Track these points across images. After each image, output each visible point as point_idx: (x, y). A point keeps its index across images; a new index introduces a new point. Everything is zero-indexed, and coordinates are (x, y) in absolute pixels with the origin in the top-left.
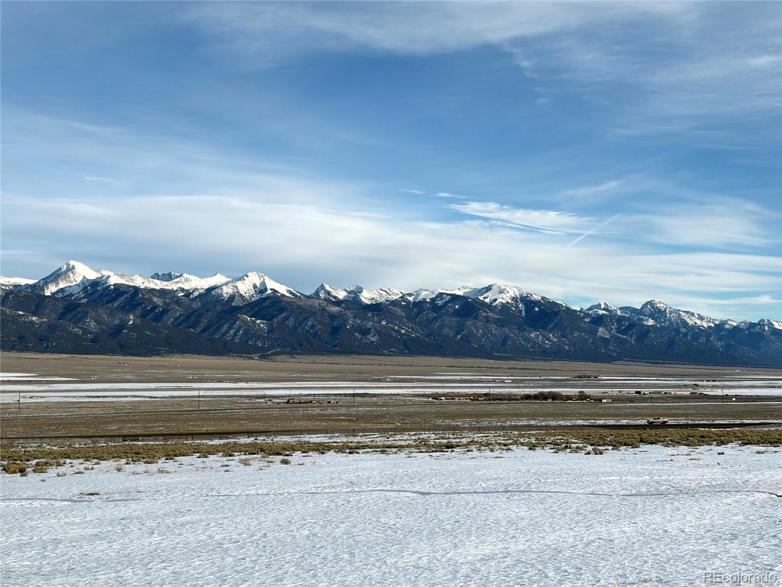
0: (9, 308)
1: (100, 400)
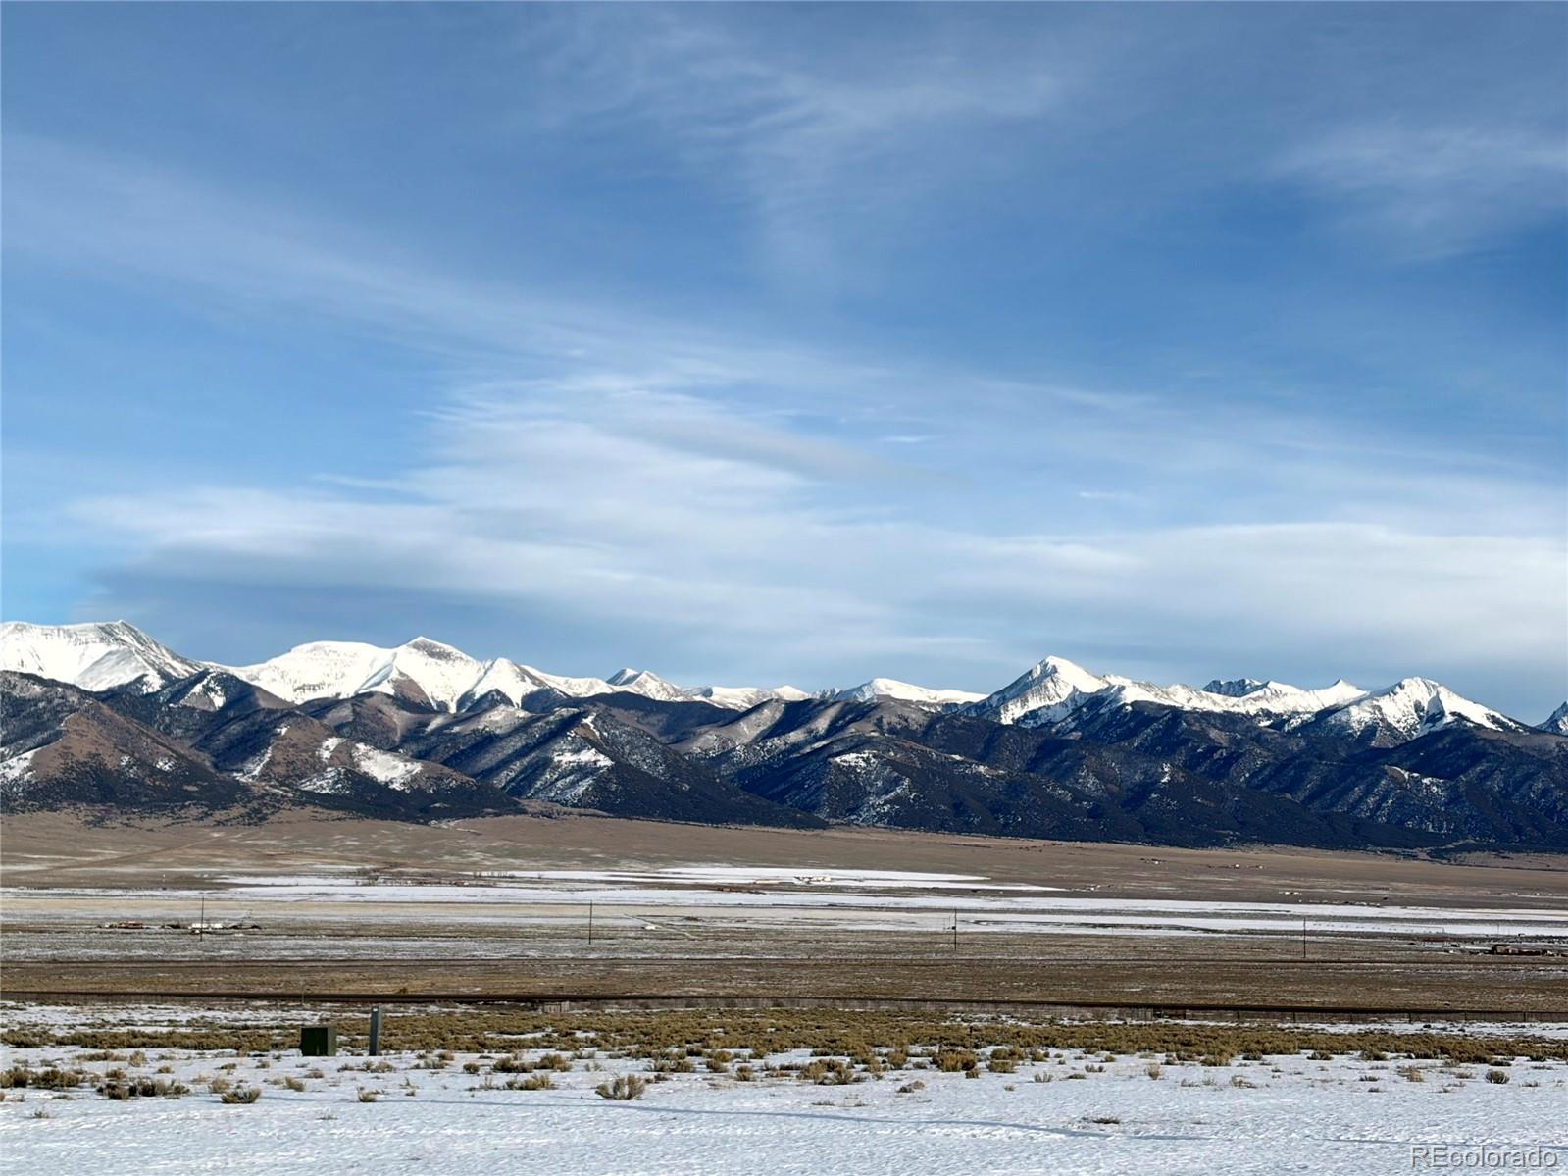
0: (936, 748)
1: (1108, 931)
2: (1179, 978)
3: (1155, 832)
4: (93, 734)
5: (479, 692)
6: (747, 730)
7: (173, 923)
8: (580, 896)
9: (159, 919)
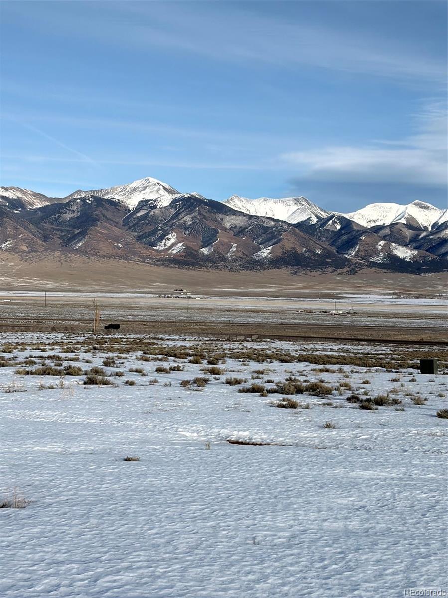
4: (292, 240)
5: (441, 222)
7: (325, 311)
9: (319, 309)
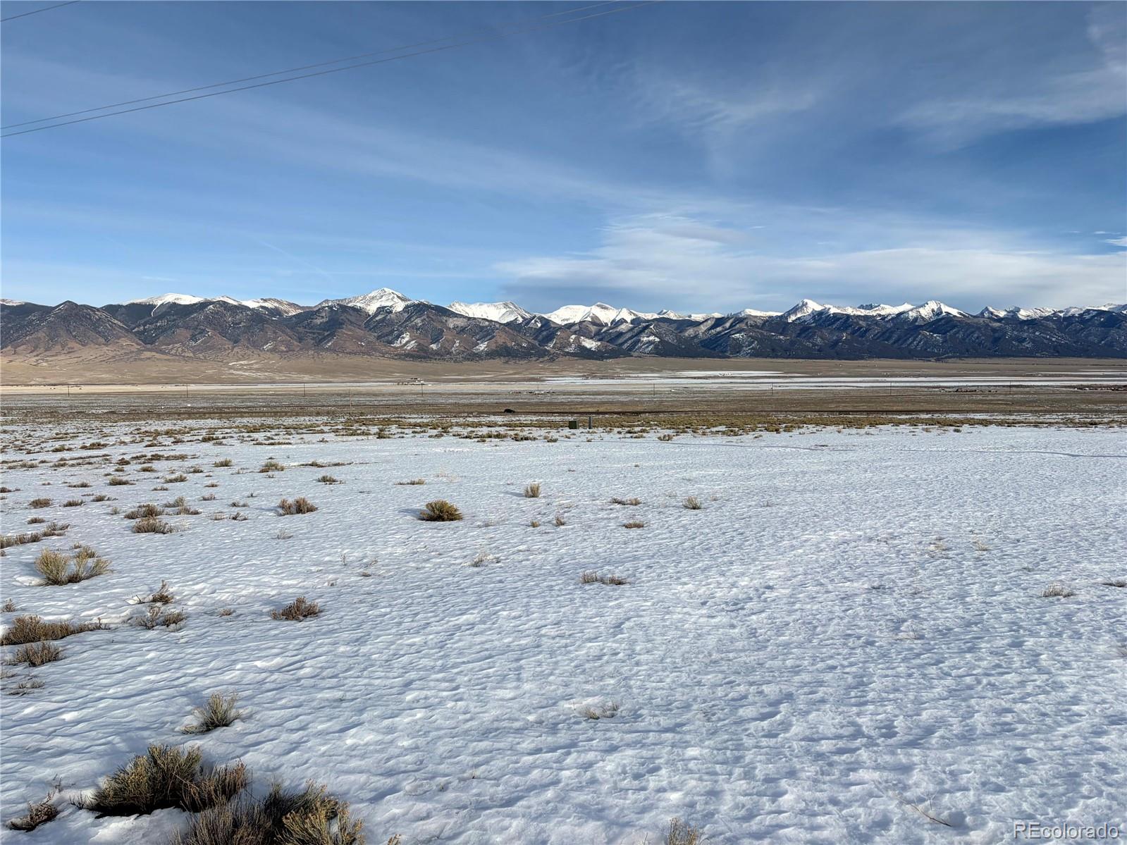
0: (766, 331)
2: (848, 402)
3: (840, 356)
4: (504, 336)
5: (617, 319)
6: (703, 328)
7: (530, 392)
8: (650, 382)
9: (526, 391)
